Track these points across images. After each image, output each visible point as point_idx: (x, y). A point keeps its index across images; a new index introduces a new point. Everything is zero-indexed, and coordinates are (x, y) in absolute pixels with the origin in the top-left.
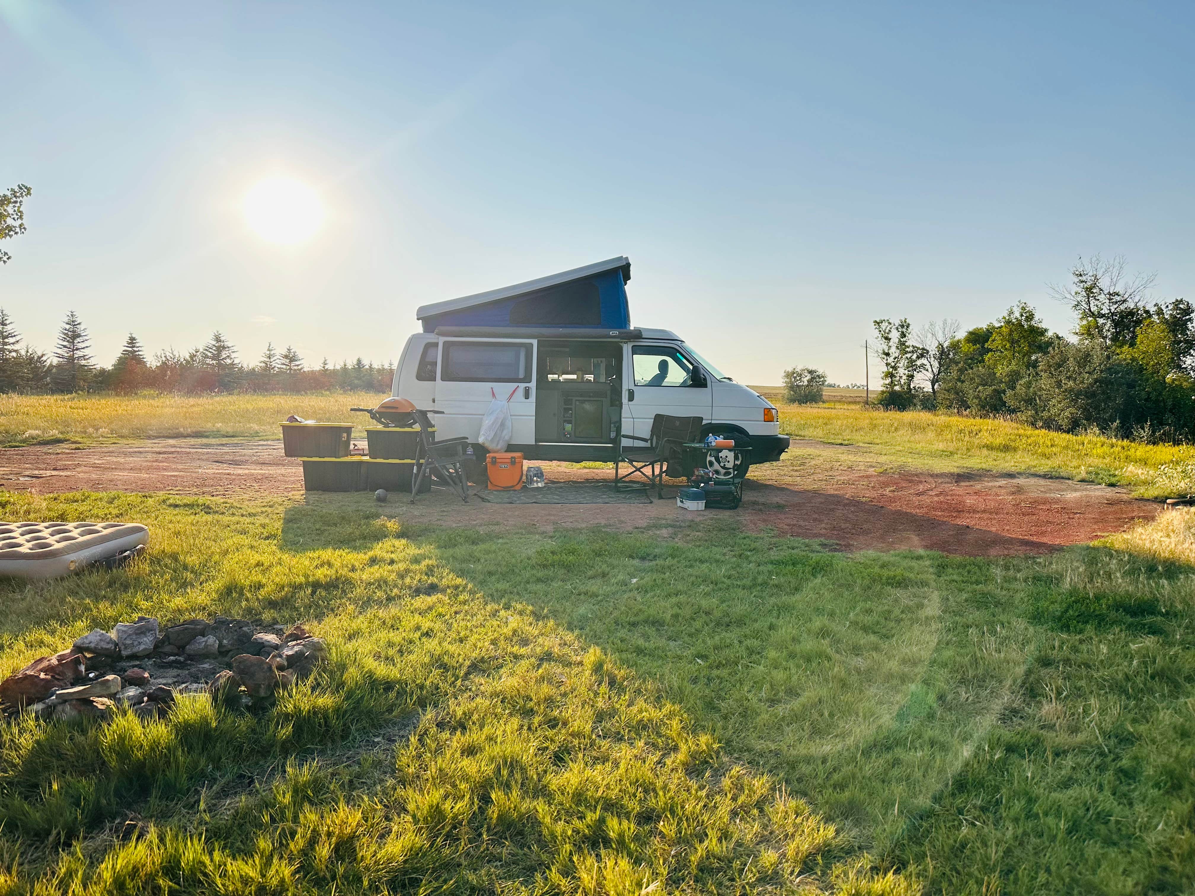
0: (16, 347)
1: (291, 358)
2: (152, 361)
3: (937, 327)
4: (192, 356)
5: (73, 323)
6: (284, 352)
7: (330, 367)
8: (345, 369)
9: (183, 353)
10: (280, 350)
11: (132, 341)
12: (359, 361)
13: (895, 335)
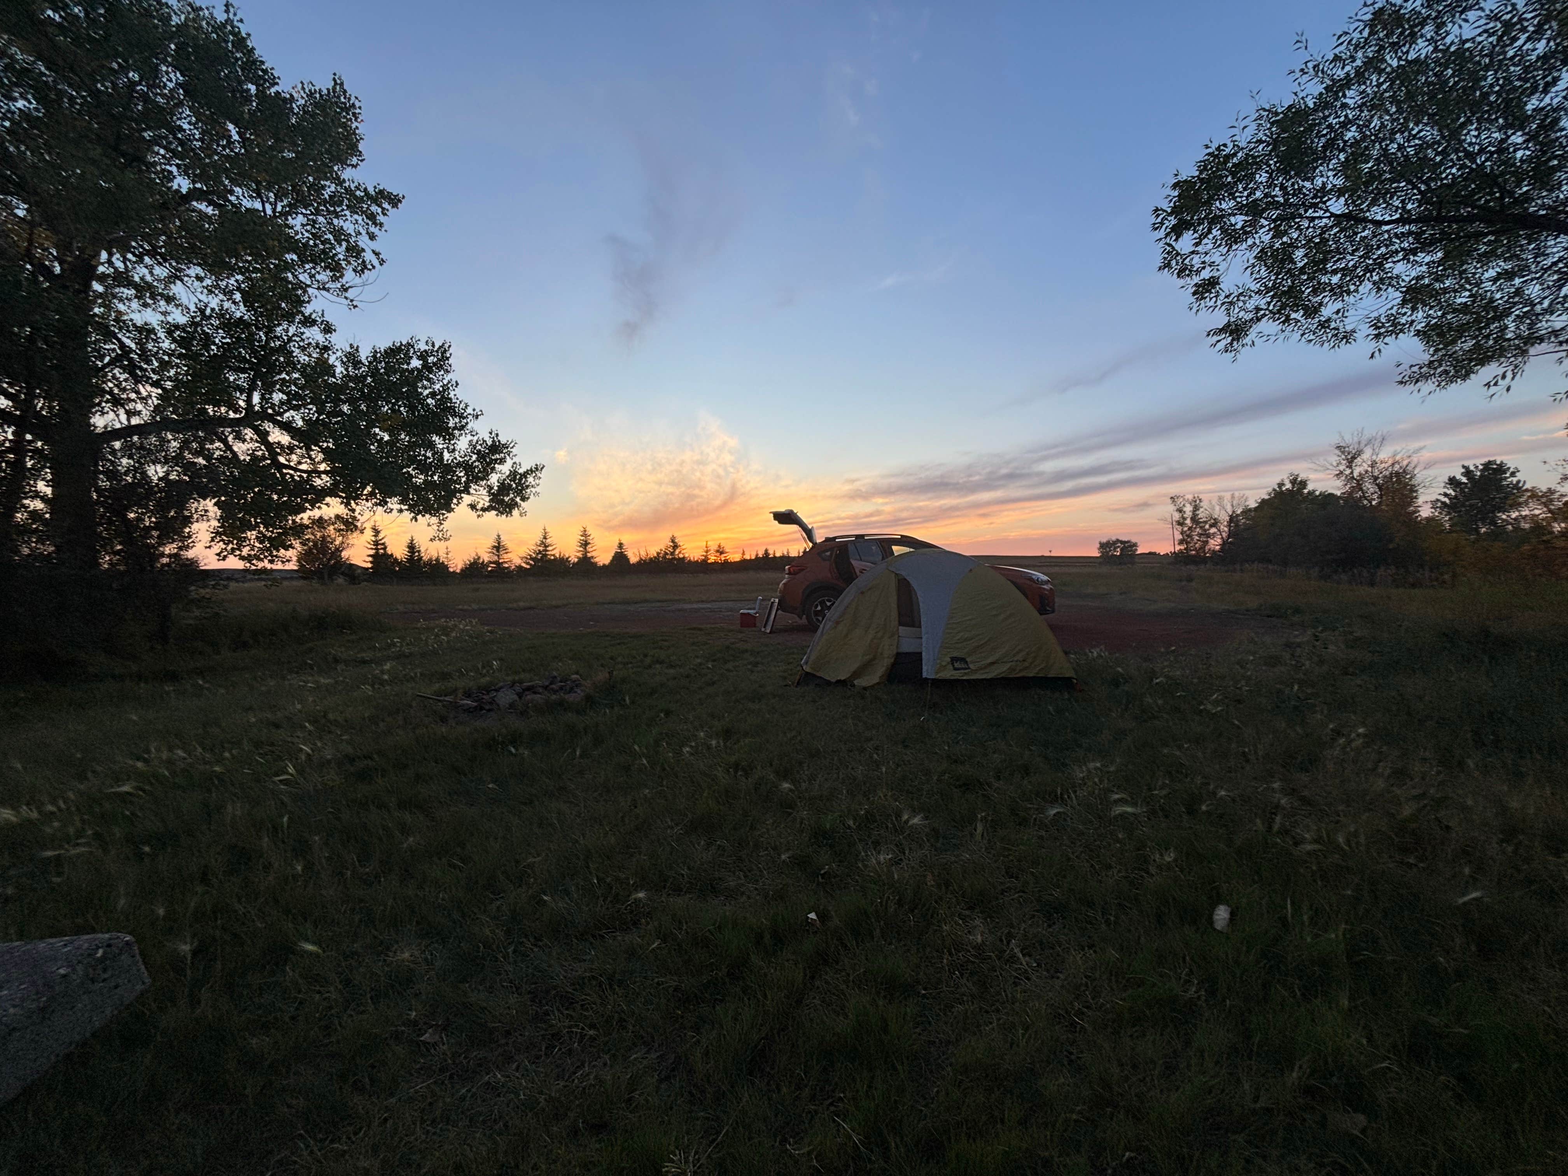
0: (552, 553)
1: (721, 552)
2: (633, 559)
3: (1226, 501)
4: (658, 554)
5: (585, 534)
6: (716, 548)
7: (747, 557)
8: (757, 558)
9: (653, 552)
10: (713, 546)
11: (621, 545)
12: (766, 550)
13: (1188, 509)
